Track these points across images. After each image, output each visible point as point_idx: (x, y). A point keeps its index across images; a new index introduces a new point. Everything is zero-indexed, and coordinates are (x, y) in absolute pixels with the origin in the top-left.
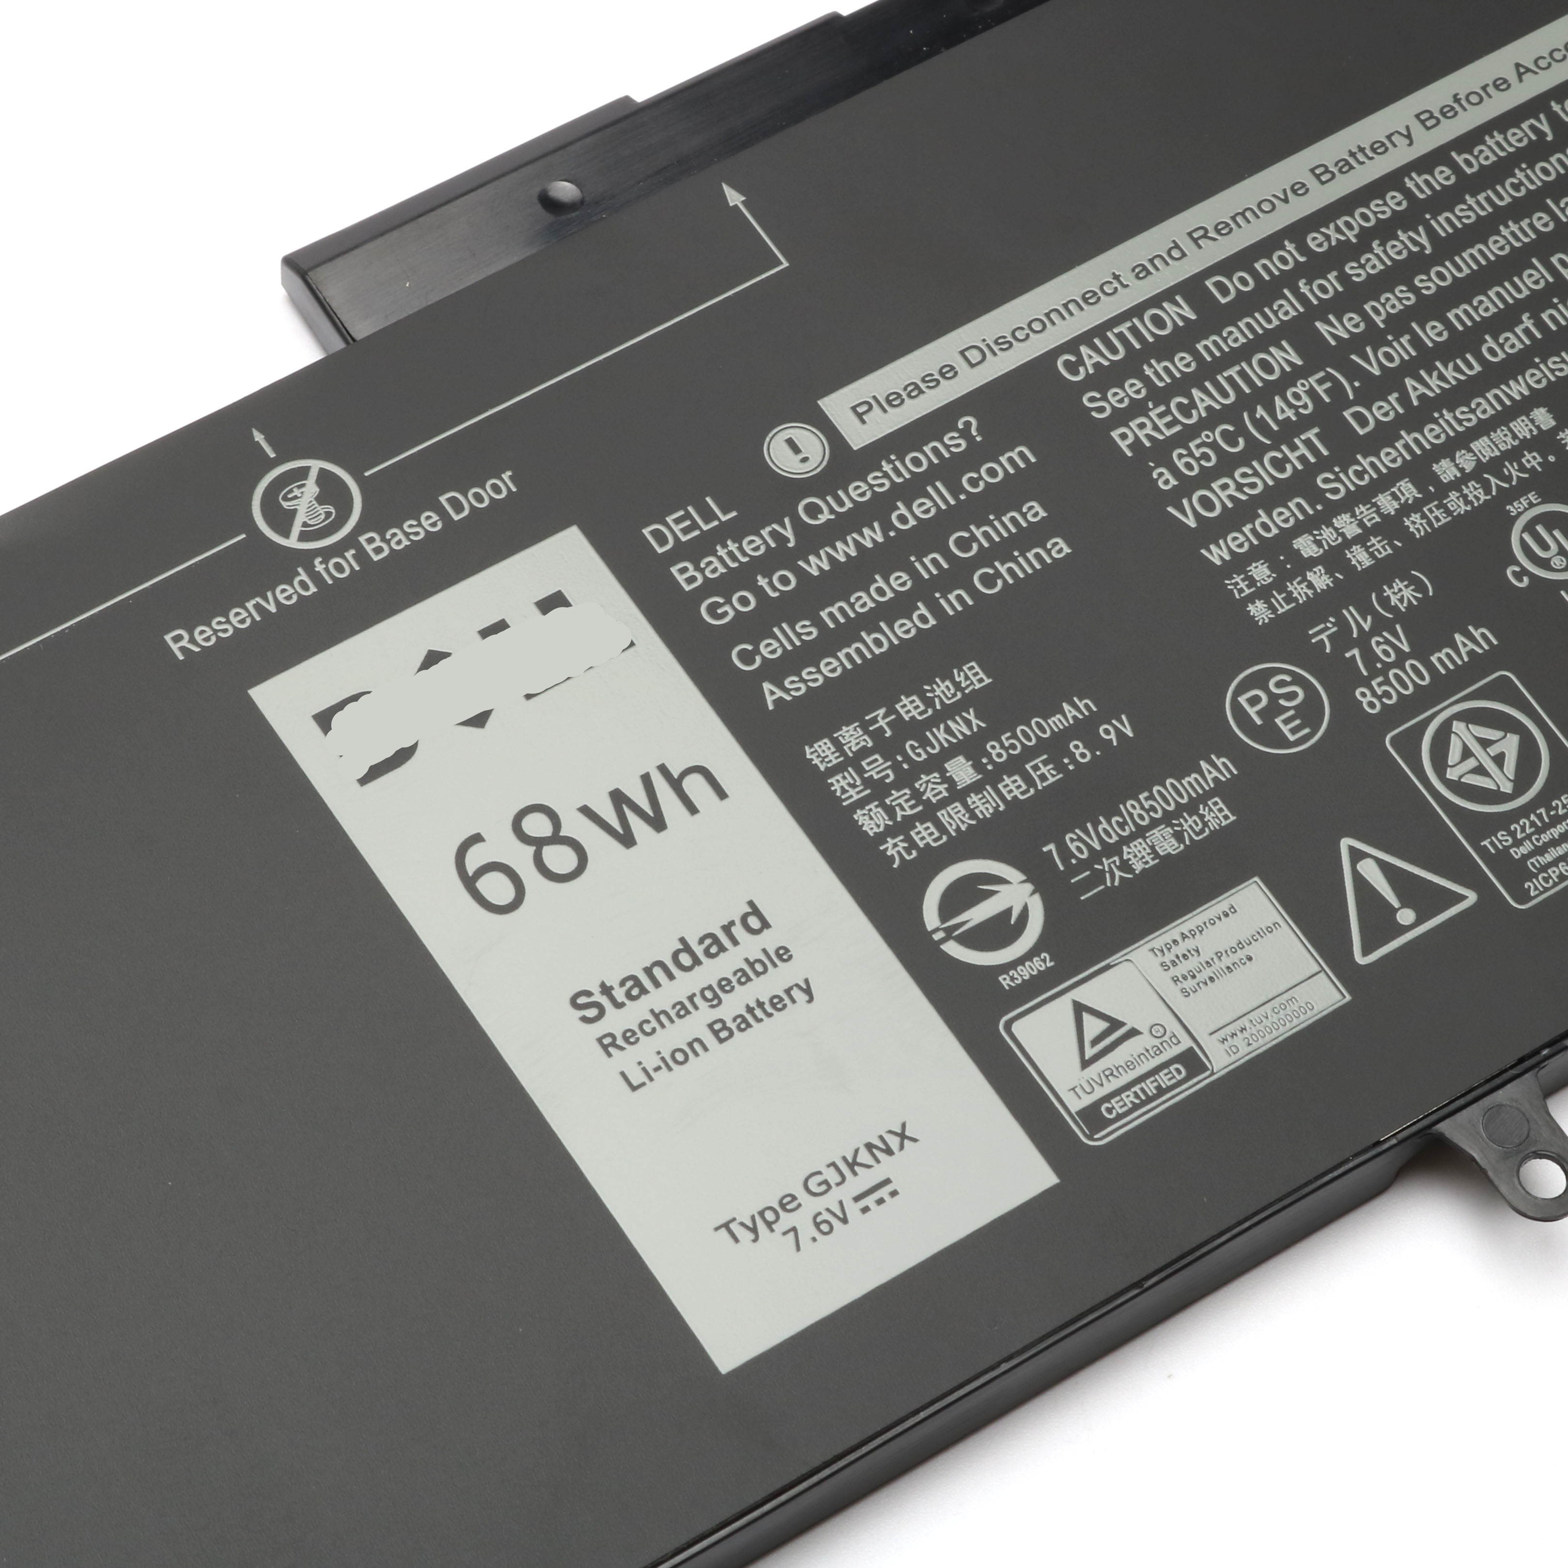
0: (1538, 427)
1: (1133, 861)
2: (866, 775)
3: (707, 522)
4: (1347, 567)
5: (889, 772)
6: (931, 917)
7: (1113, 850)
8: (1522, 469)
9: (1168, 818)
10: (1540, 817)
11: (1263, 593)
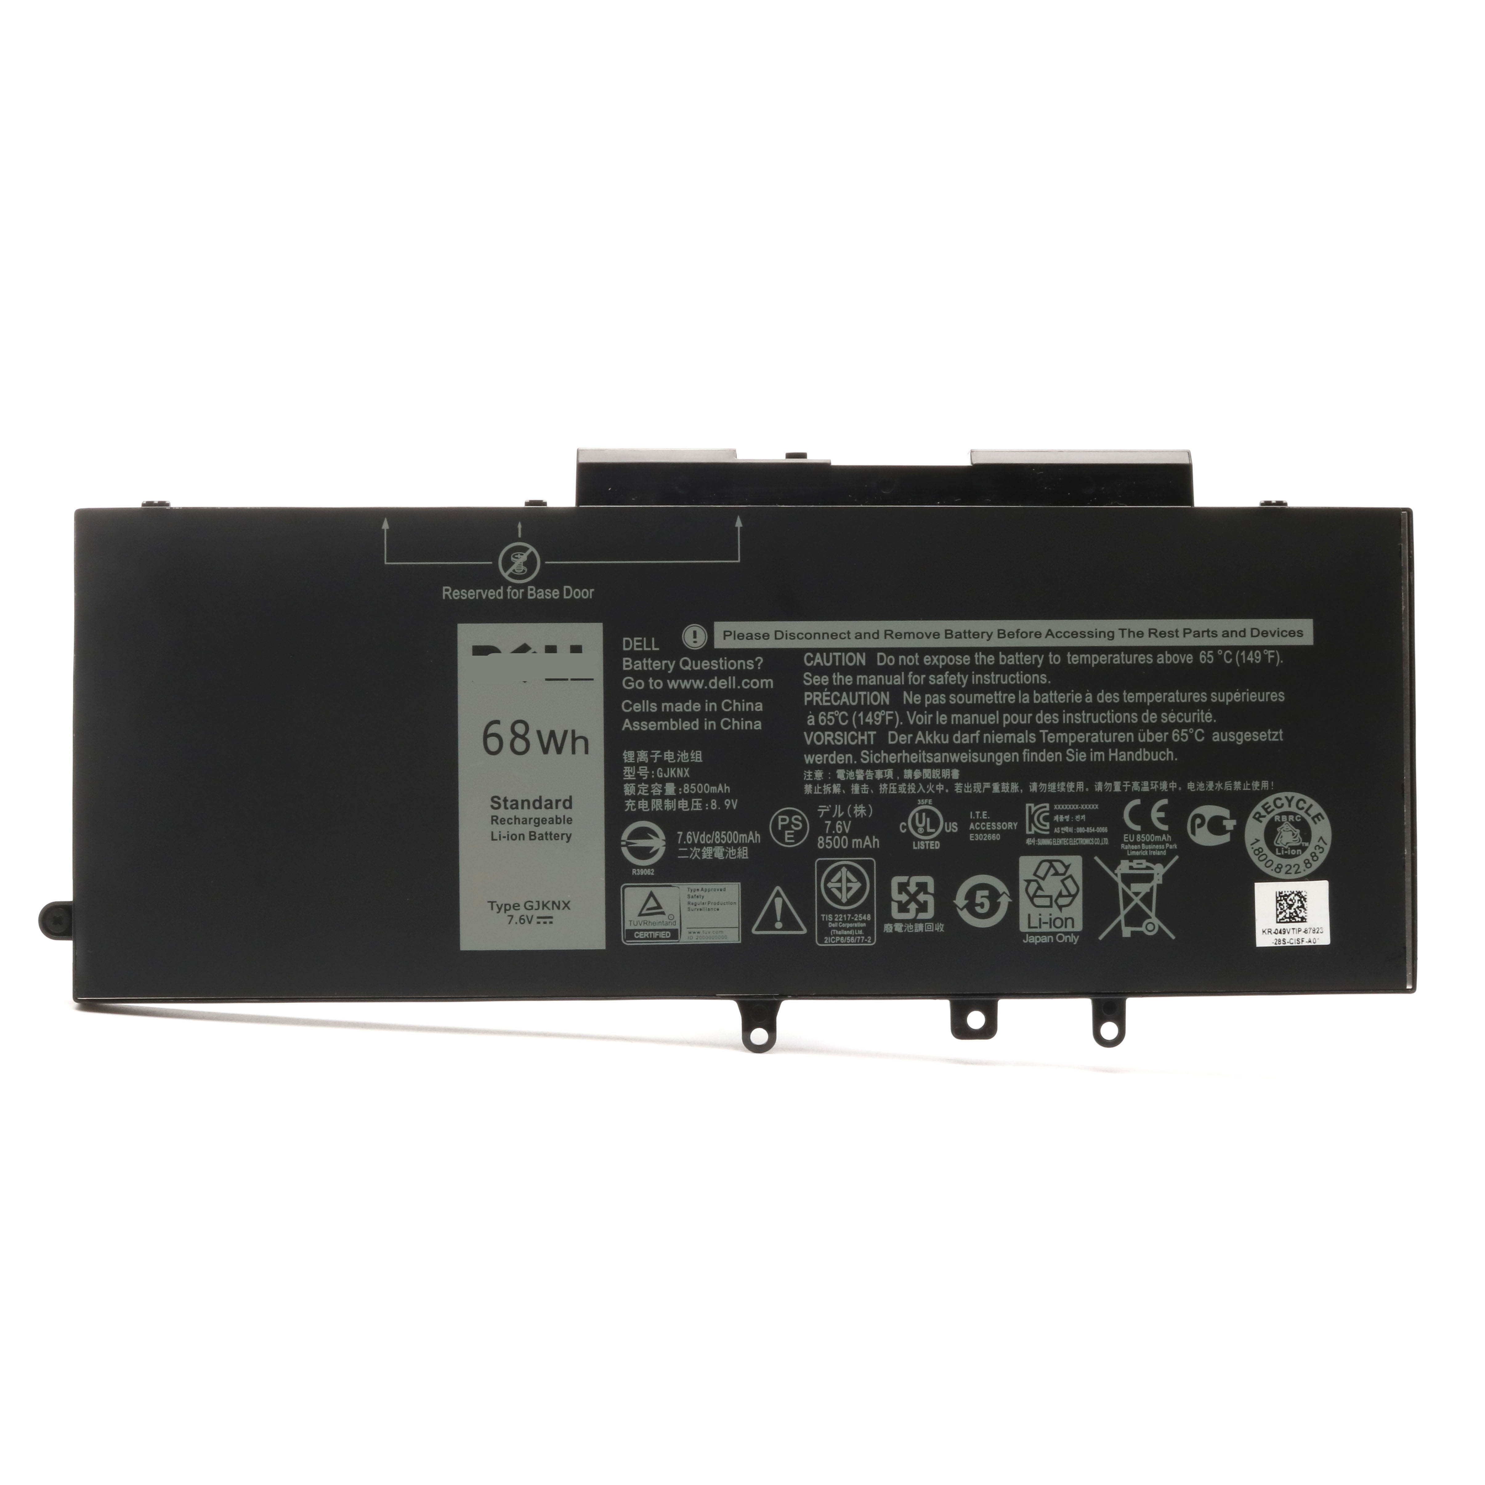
0: (951, 776)
2: (638, 772)
3: (647, 647)
4: (849, 790)
5: (646, 775)
6: (625, 836)
7: (700, 846)
8: (934, 789)
9: (726, 845)
11: (814, 783)
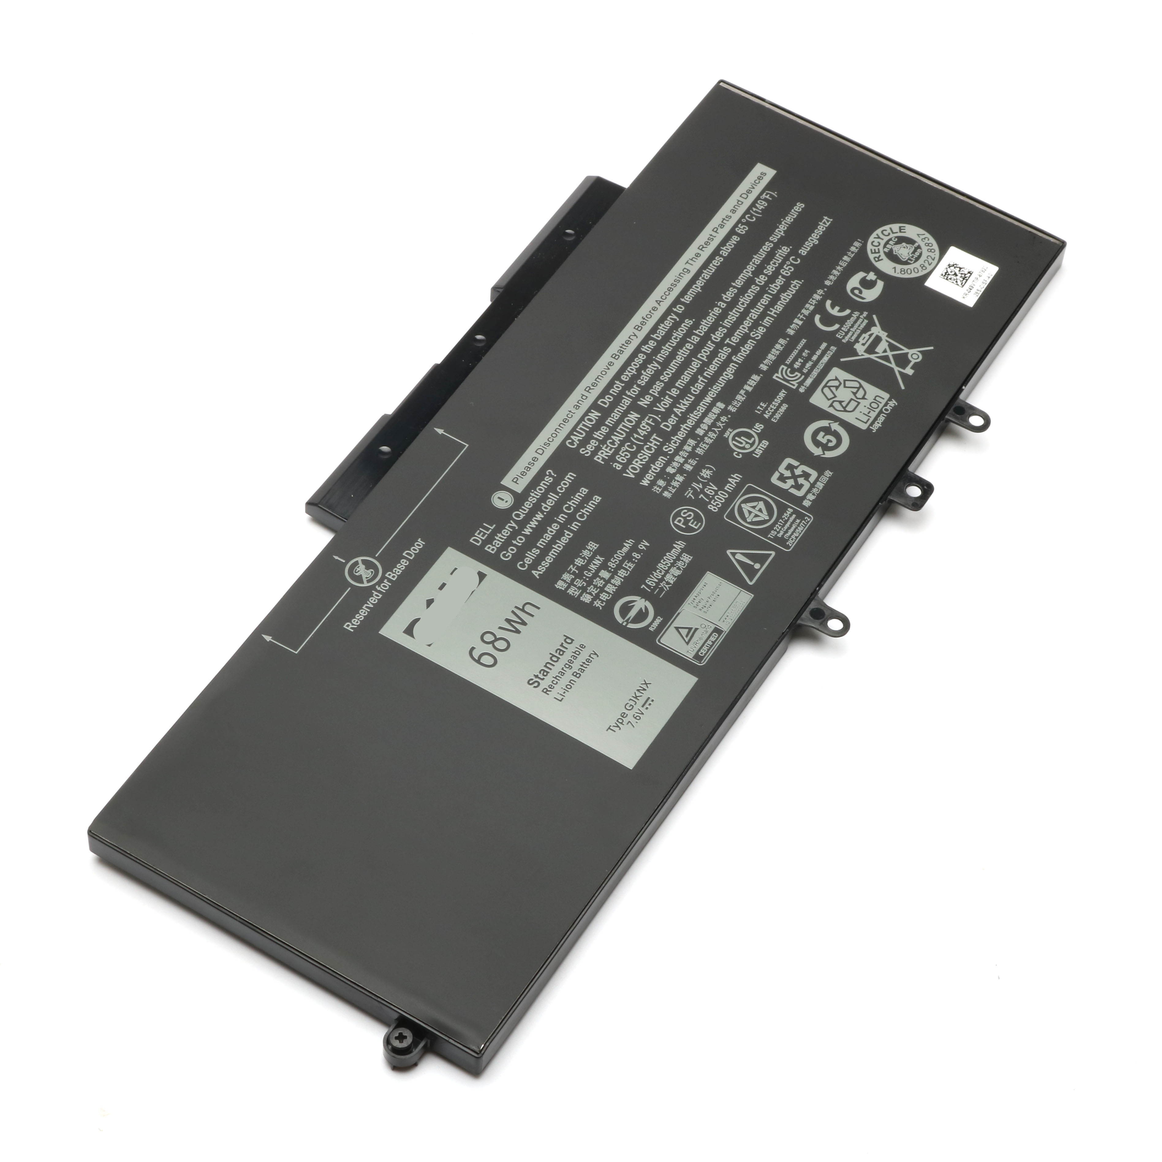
0: (720, 408)
1: (669, 581)
2: (577, 586)
3: (488, 531)
4: (685, 471)
5: (584, 583)
6: (620, 620)
7: (662, 580)
8: (722, 423)
9: (673, 565)
10: (781, 522)
11: (665, 489)
